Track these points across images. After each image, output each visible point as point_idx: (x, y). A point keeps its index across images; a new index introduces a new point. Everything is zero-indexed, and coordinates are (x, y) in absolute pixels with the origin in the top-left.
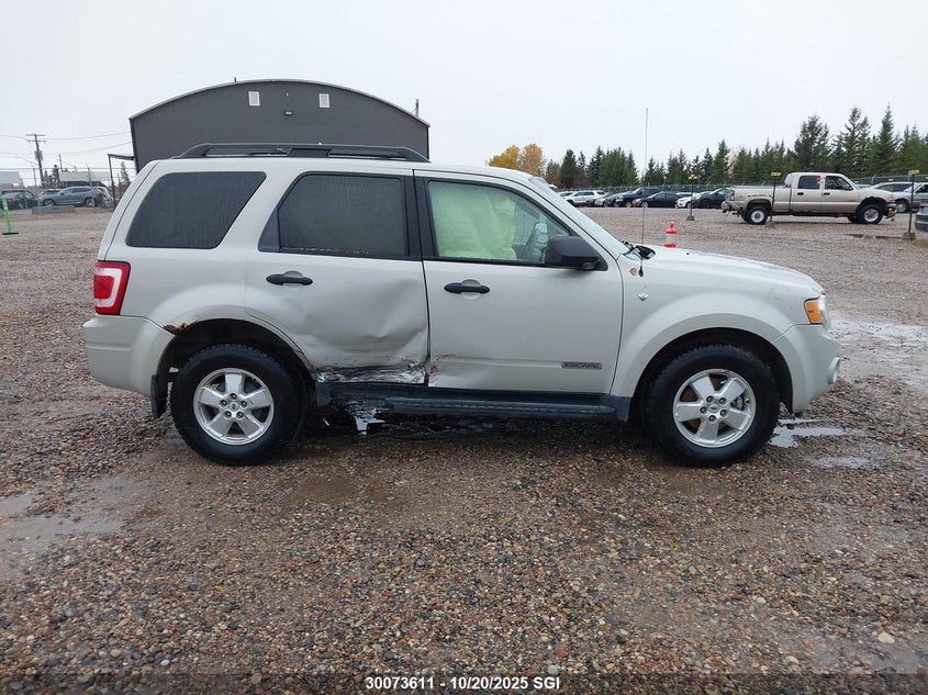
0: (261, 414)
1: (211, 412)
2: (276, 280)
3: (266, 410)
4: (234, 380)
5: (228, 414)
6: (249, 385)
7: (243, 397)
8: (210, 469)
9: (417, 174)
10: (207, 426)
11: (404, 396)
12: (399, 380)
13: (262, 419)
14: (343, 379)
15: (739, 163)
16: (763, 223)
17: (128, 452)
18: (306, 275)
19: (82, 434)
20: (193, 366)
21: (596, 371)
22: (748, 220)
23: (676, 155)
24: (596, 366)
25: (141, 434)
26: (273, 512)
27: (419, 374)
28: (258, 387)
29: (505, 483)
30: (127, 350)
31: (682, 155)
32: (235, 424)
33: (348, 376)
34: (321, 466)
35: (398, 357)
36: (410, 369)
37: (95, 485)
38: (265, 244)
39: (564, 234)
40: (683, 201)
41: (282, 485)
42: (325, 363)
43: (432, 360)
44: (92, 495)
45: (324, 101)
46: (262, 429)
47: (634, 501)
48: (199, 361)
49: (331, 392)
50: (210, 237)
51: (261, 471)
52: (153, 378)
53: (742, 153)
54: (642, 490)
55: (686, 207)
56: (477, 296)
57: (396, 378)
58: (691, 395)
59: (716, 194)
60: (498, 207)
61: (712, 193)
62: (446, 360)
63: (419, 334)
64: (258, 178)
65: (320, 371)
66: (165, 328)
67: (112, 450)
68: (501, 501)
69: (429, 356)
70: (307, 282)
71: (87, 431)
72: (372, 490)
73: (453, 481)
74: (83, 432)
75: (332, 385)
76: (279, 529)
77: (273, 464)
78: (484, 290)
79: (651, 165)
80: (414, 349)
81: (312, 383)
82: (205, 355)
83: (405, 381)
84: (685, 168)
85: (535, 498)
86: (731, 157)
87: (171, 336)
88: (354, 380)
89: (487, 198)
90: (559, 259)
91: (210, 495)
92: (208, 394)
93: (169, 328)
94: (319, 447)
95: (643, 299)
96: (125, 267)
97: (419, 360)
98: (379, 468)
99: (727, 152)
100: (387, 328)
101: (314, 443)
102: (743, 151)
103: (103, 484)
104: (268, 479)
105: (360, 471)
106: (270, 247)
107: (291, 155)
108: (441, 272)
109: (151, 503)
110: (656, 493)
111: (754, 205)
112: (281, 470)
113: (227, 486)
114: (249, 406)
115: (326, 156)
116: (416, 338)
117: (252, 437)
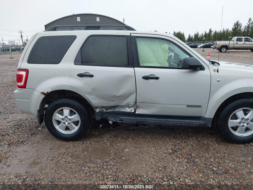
0: (76, 123)
1: (59, 122)
2: (81, 75)
3: (78, 122)
4: (66, 111)
5: (64, 123)
6: (72, 113)
7: (70, 117)
8: (59, 142)
9: (132, 35)
10: (57, 127)
11: (127, 116)
12: (125, 111)
13: (77, 125)
14: (105, 110)
15: (215, 35)
16: (225, 52)
17: (32, 135)
18: (91, 73)
19: (18, 127)
20: (52, 106)
21: (199, 108)
22: (220, 51)
23: (196, 33)
24: (199, 106)
25: (37, 127)
26: (80, 164)
27: (132, 109)
28: (75, 114)
29: (165, 151)
30: (29, 100)
31: (198, 33)
32: (67, 127)
33: (107, 109)
34: (97, 142)
35: (125, 103)
36: (129, 107)
37: (18, 149)
38: (76, 62)
39: (188, 56)
40: (199, 46)
41: (83, 151)
42: (99, 105)
43: (137, 104)
44: (16, 154)
45: (98, 19)
46: (77, 128)
47: (217, 160)
48: (54, 105)
49: (101, 115)
50: (57, 60)
51: (76, 143)
52: (38, 111)
53: (216, 32)
54: (219, 155)
55: (200, 48)
56: (154, 80)
57: (124, 110)
58: (235, 117)
59: (209, 44)
60: (162, 47)
61: (208, 44)
62: (143, 104)
63: (133, 94)
64: (74, 38)
65: (97, 108)
66: (41, 93)
67: (26, 134)
68: (165, 160)
69: (136, 102)
70: (92, 76)
71: (19, 126)
72: (116, 153)
73: (146, 150)
74: (18, 126)
75: (101, 113)
76: (82, 172)
77: (80, 140)
78: (157, 78)
79: (189, 36)
80: (131, 100)
81: (94, 112)
82: (56, 102)
83: (127, 111)
84: (199, 37)
85: (178, 159)
86: (213, 33)
87: (43, 96)
88: (109, 111)
89: (158, 43)
90: (188, 66)
91: (58, 154)
92: (57, 116)
93: (43, 93)
94: (97, 133)
95: (218, 81)
96: (27, 71)
97: (132, 104)
98: (118, 143)
99: (212, 32)
100: (121, 92)
101: (95, 131)
102: (216, 31)
103: (20, 149)
104: (79, 147)
105: (111, 145)
106: (78, 63)
107: (85, 29)
108: (141, 72)
109: (36, 158)
110: (224, 156)
111: (223, 47)
112: (83, 144)
113: (64, 151)
114: (72, 121)
115: (98, 29)
116: (132, 96)
117: (73, 131)
